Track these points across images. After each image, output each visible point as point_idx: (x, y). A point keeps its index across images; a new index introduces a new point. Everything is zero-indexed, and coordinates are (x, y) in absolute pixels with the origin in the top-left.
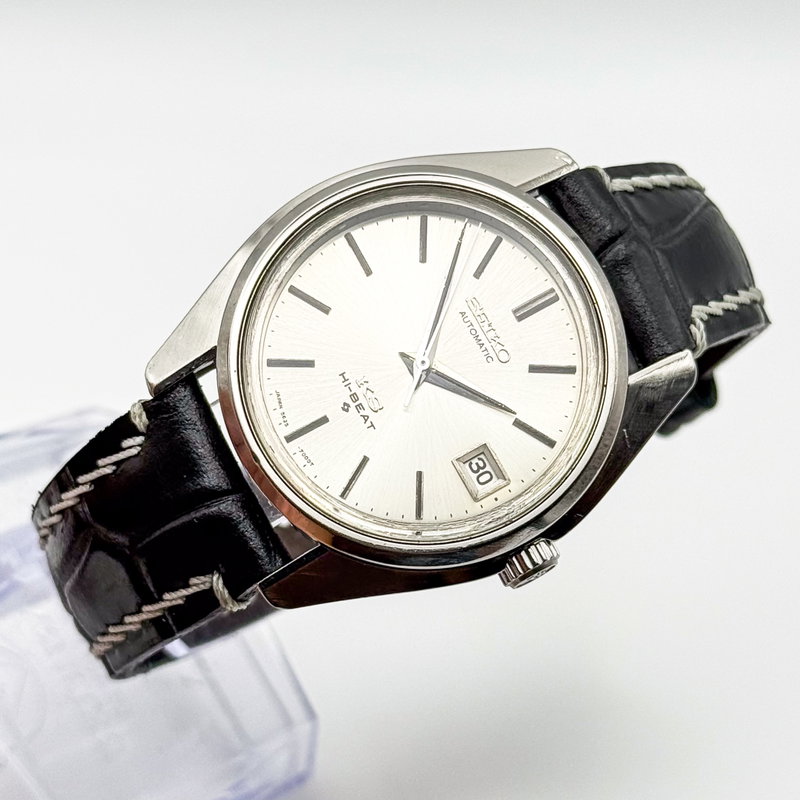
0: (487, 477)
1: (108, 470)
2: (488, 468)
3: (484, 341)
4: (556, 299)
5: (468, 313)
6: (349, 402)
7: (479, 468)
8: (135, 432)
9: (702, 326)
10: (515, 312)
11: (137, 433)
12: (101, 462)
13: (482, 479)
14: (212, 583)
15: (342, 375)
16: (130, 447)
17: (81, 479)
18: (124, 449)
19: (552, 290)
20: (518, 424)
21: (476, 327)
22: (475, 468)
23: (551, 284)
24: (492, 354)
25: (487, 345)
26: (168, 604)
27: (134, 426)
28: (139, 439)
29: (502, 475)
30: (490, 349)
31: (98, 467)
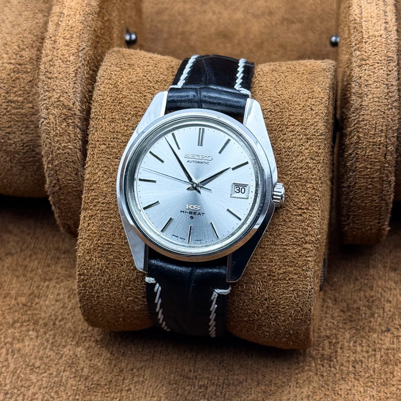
0: (243, 190)
1: (160, 301)
2: (241, 188)
3: (201, 161)
4: (203, 129)
5: (189, 159)
6: (191, 215)
7: (239, 190)
8: (154, 285)
9: (243, 89)
10: (199, 145)
11: (155, 284)
12: (156, 302)
13: (243, 191)
14: (217, 293)
15: (181, 211)
16: (158, 289)
17: (157, 310)
18: (157, 292)
19: (200, 129)
20: (233, 169)
21: (195, 160)
22: (238, 191)
23: (198, 128)
24: (207, 161)
25: (203, 161)
26: (214, 311)
27: (152, 283)
28: (158, 285)
29: (246, 185)
30: (204, 161)
31: (157, 304)
